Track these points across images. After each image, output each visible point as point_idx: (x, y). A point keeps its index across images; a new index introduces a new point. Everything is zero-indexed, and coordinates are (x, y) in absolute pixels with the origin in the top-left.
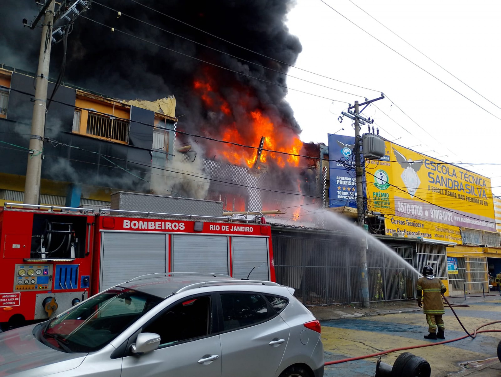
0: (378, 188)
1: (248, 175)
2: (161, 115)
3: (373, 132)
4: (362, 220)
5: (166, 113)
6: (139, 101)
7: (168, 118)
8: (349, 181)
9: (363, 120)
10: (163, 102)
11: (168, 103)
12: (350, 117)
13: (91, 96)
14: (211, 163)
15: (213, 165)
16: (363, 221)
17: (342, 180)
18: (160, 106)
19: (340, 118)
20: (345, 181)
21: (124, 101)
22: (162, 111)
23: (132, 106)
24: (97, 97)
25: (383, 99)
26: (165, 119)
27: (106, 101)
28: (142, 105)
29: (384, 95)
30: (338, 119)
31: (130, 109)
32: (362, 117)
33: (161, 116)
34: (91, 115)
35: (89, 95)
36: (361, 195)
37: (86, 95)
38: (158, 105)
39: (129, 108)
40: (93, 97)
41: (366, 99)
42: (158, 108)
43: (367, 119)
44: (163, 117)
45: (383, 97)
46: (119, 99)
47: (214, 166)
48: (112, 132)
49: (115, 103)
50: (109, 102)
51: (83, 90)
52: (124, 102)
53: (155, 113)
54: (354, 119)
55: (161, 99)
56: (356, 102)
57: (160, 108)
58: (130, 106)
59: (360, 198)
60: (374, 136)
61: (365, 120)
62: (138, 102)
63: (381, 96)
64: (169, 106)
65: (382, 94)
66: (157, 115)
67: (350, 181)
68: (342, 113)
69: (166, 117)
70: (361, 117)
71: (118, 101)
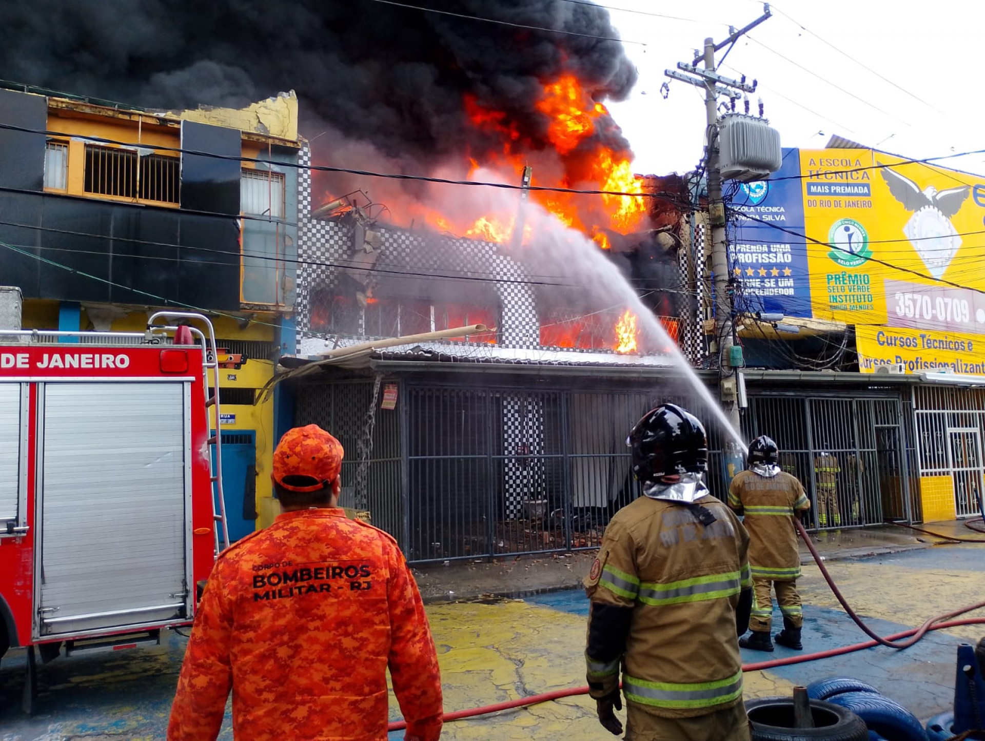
0: (840, 264)
1: (498, 258)
2: (258, 137)
3: (747, 109)
4: (728, 334)
5: (274, 131)
6: (206, 111)
7: (277, 142)
8: (762, 253)
9: (728, 84)
10: (266, 107)
11: (278, 109)
12: (689, 81)
13: (84, 108)
14: (403, 237)
15: (407, 242)
16: (731, 337)
17: (745, 253)
18: (258, 118)
19: (664, 89)
20: (751, 253)
21: (169, 113)
22: (265, 128)
23: (185, 121)
24: (98, 110)
25: (769, 19)
26: (268, 144)
27: (120, 116)
28: (214, 119)
29: (771, 9)
30: (661, 91)
31: (179, 129)
32: (723, 78)
33: (258, 139)
34: (93, 150)
35: (80, 107)
36: (723, 275)
37: (73, 106)
38: (254, 115)
39: (176, 126)
40: (88, 110)
41: (731, 29)
42: (254, 123)
43: (739, 80)
44: (264, 140)
45: (767, 15)
46: (158, 110)
47: (411, 242)
48: (138, 183)
49: (140, 119)
50: (127, 117)
51: (70, 98)
52: (169, 115)
53: (243, 132)
54: (703, 85)
55: (261, 103)
56: (708, 41)
57: (259, 122)
58: (179, 123)
59: (720, 281)
60: (748, 121)
61: (734, 84)
62: (203, 112)
63: (763, 13)
64: (280, 116)
65: (766, 7)
66: (249, 138)
67: (765, 252)
68: (666, 73)
69: (270, 141)
70: (719, 77)
71: (155, 114)
